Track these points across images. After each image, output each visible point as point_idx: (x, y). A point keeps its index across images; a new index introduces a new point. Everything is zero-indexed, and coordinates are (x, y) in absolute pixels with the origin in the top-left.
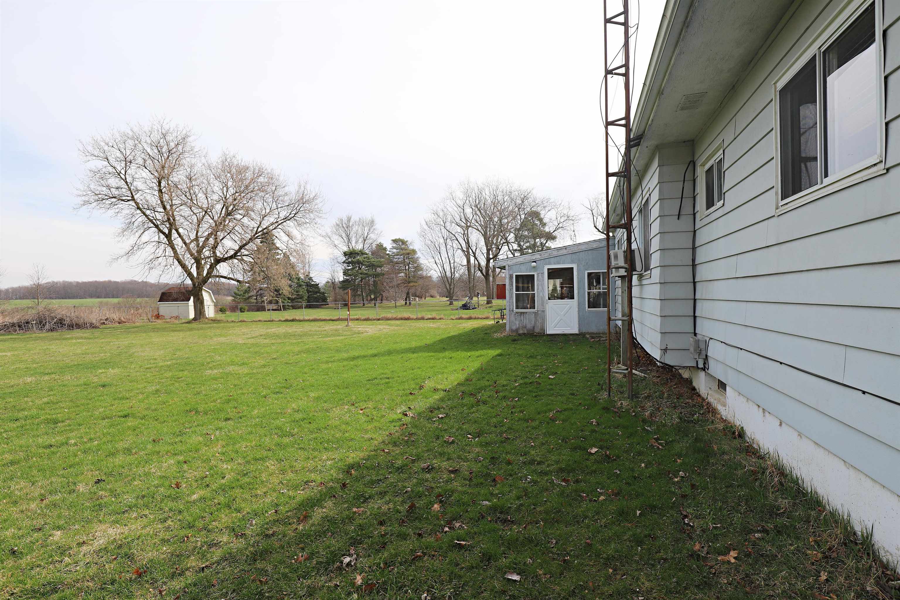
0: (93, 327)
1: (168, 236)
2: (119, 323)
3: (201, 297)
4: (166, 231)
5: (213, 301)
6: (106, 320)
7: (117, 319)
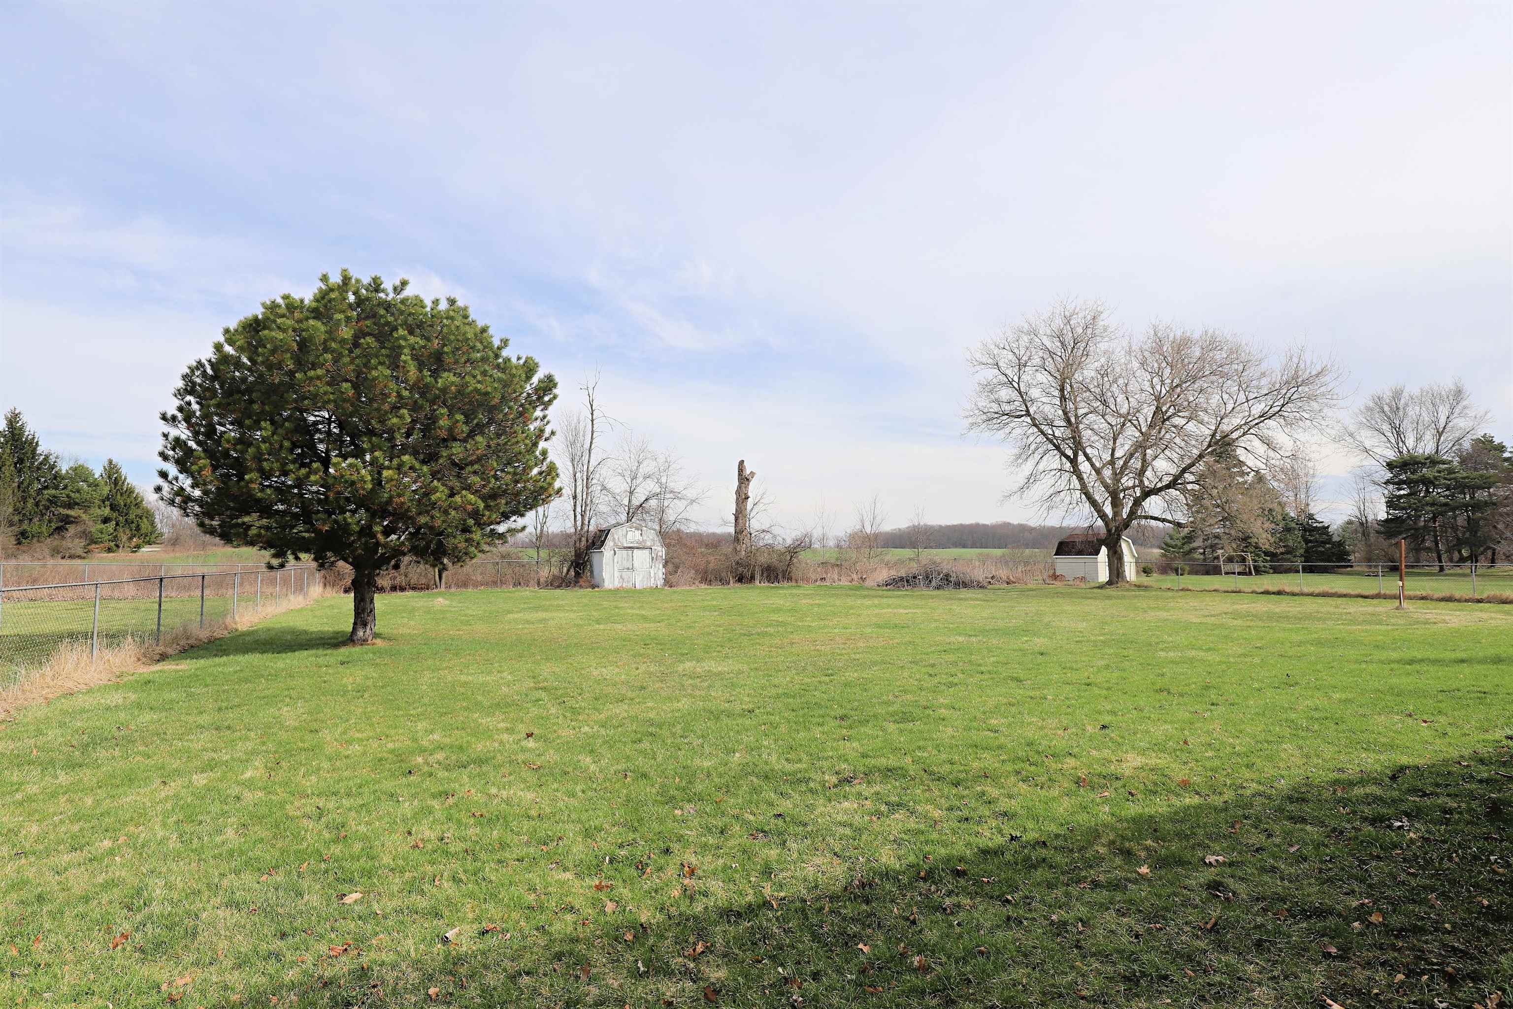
0: (980, 587)
1: (1073, 461)
2: (1008, 583)
3: (1118, 549)
4: (1070, 453)
5: (1136, 556)
6: (993, 578)
7: (1005, 578)
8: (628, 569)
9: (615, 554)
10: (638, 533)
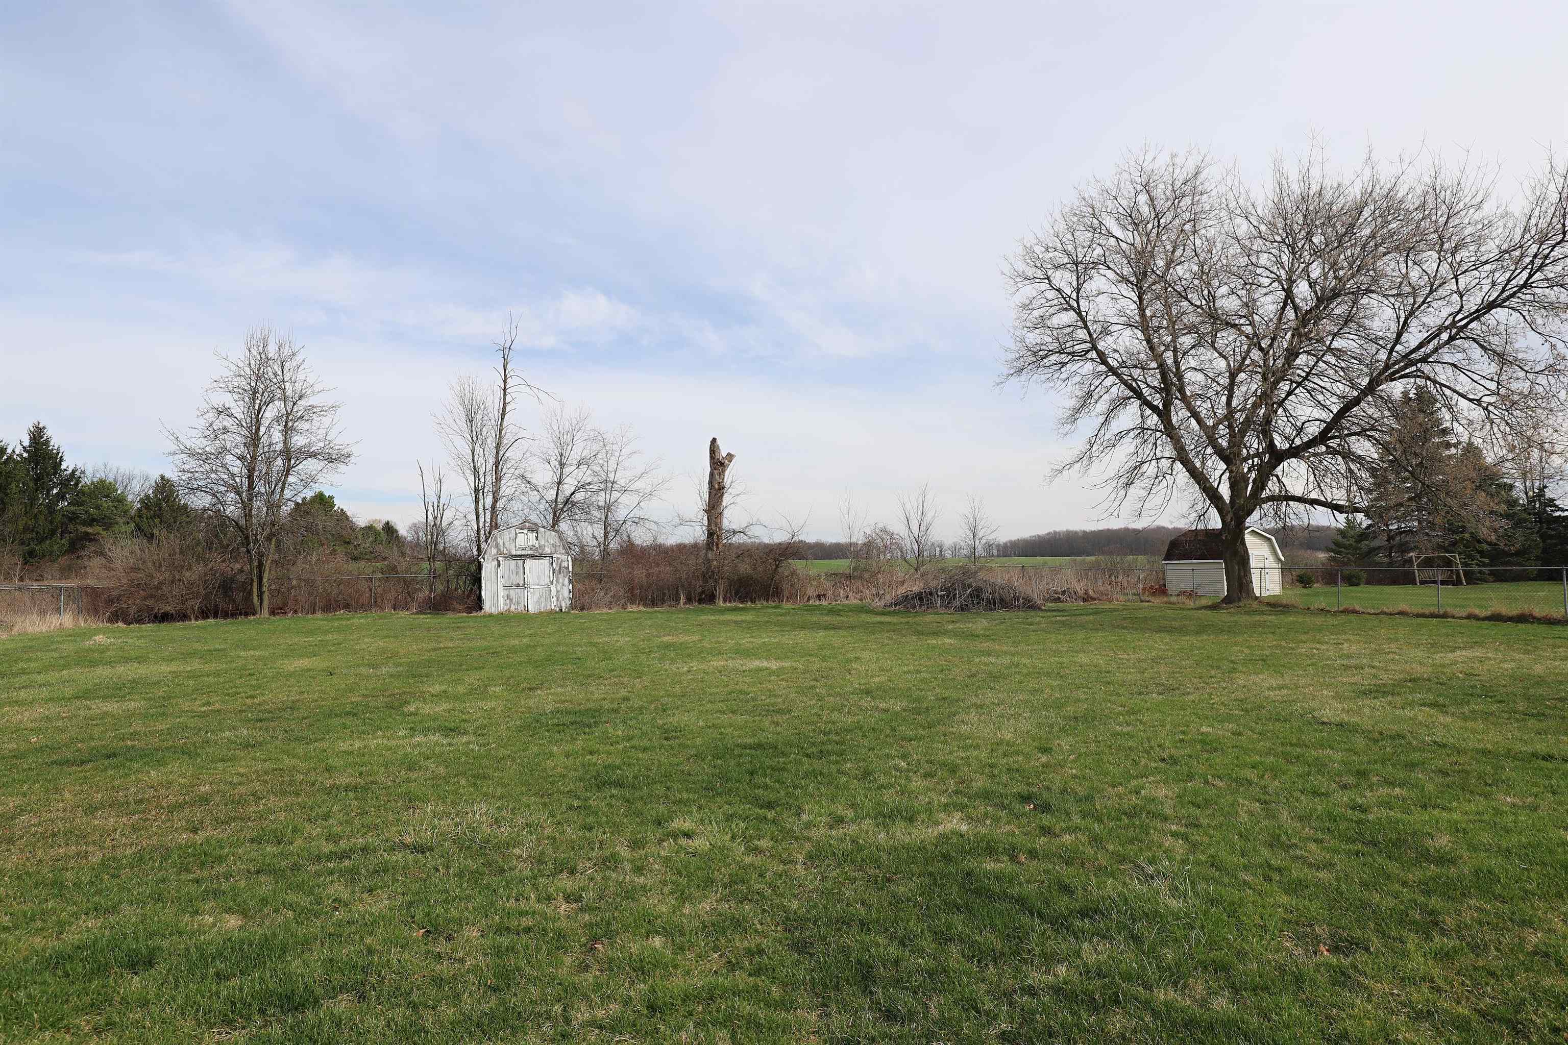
0: (1029, 607)
1: (1164, 414)
2: (1084, 600)
3: (1240, 550)
4: (1158, 402)
5: (1279, 560)
6: (1063, 593)
7: (1081, 593)
8: (518, 585)
9: (499, 565)
10: (532, 536)
